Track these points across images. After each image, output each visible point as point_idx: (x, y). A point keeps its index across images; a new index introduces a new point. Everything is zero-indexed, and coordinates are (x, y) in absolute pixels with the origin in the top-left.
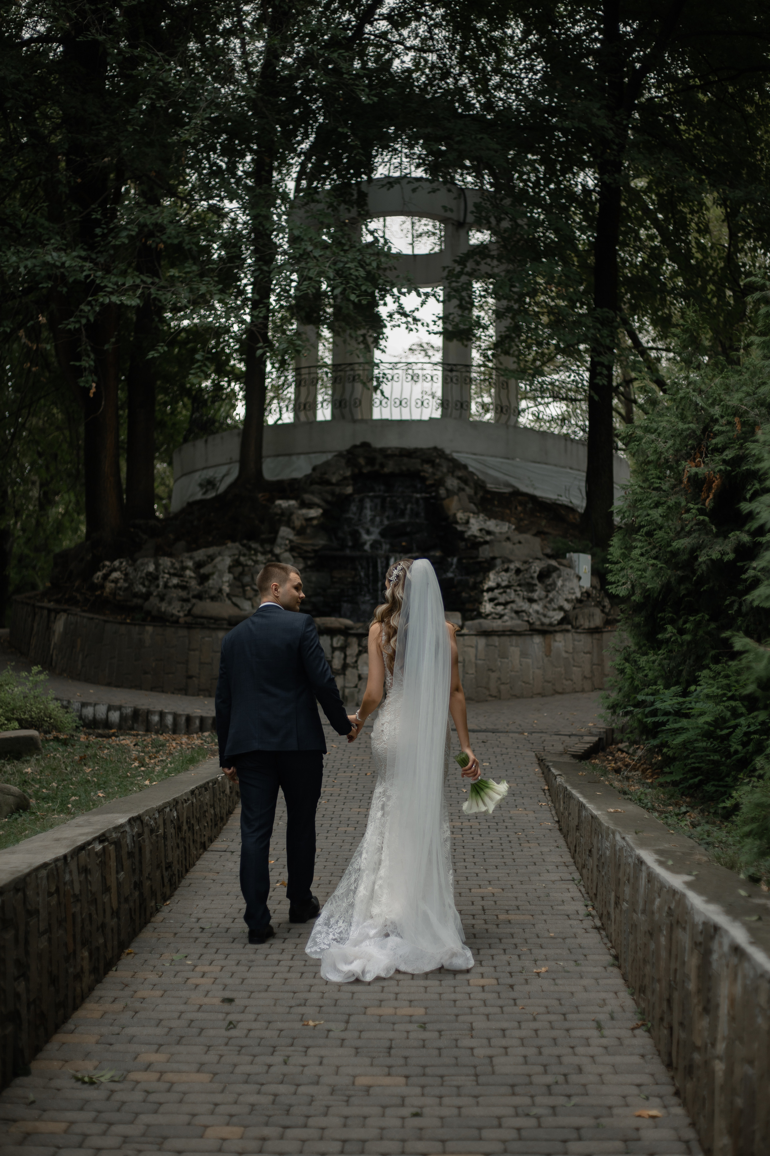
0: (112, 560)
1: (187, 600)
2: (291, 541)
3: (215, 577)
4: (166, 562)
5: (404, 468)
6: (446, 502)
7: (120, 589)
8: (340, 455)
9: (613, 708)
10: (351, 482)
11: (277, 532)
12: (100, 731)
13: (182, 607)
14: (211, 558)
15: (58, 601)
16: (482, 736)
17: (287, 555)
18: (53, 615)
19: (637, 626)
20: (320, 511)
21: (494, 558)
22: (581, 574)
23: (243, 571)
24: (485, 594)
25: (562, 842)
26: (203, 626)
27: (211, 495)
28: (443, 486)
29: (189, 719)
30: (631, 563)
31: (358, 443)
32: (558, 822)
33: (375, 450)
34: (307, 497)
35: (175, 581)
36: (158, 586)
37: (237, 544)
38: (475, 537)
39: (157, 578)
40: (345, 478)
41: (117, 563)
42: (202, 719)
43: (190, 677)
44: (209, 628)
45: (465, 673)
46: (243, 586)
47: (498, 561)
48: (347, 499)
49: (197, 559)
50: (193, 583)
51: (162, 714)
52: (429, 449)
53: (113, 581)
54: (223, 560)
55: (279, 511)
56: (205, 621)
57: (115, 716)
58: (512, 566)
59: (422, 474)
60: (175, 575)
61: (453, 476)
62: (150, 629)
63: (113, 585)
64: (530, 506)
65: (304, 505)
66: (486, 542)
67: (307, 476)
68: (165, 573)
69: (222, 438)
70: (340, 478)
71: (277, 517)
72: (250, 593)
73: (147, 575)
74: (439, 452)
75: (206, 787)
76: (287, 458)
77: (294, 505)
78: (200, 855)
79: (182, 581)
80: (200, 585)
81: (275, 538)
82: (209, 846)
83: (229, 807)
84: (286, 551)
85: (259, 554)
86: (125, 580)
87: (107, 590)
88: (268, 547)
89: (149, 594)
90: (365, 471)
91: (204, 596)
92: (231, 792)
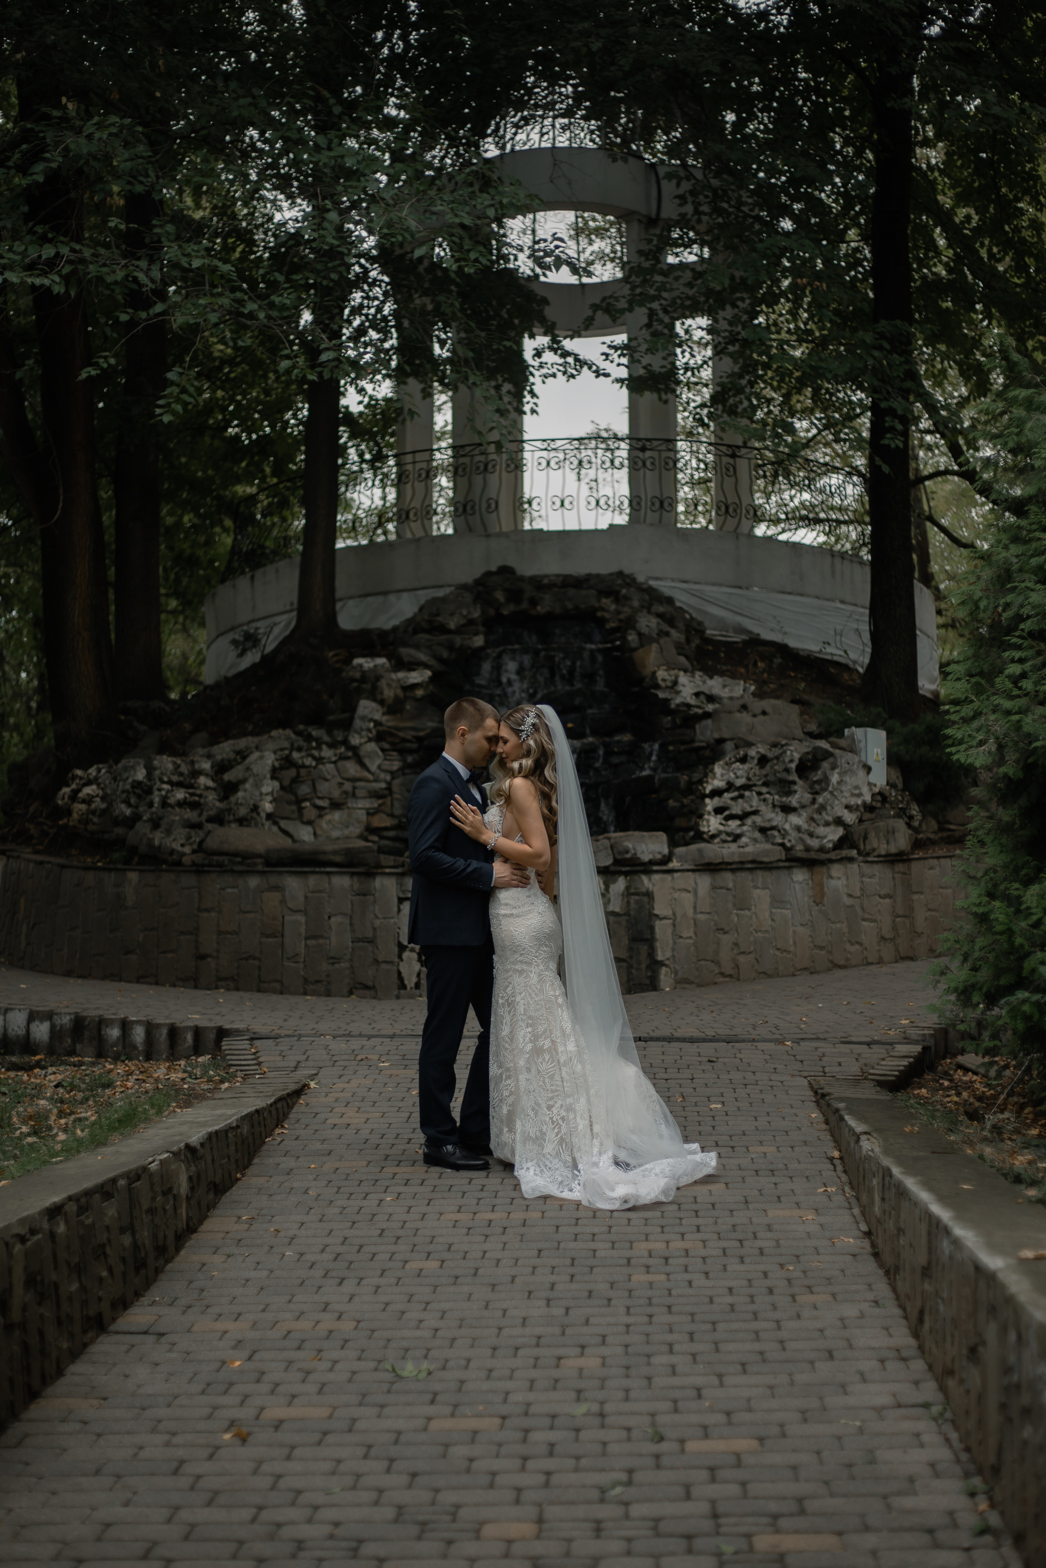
0: (85, 769)
1: (198, 826)
2: (377, 723)
3: (247, 786)
4: (165, 763)
5: (570, 605)
6: (639, 655)
7: (93, 812)
8: (464, 588)
10: (481, 629)
11: (353, 709)
12: (14, 1059)
13: (189, 838)
14: (242, 755)
16: (707, 1049)
17: (372, 746)
20: (429, 673)
21: (721, 741)
22: (870, 763)
23: (298, 775)
24: (707, 801)
26: (222, 870)
27: (252, 658)
28: (634, 628)
29: (174, 1032)
31: (494, 569)
32: (868, 1234)
33: (522, 579)
34: (406, 652)
35: (180, 795)
36: (151, 805)
37: (289, 732)
38: (689, 706)
39: (149, 791)
40: (471, 622)
41: (93, 771)
42: (198, 1032)
43: (202, 957)
44: (233, 872)
45: (677, 936)
46: (298, 801)
47: (729, 746)
48: (477, 655)
49: (219, 758)
50: (211, 797)
51: (125, 1025)
52: (611, 574)
53: (84, 801)
54: (262, 757)
55: (358, 675)
56: (225, 859)
57: (41, 1031)
58: (752, 752)
59: (599, 614)
60: (180, 785)
61: (649, 612)
62: (133, 876)
63: (83, 807)
64: (778, 660)
65: (401, 664)
66: (707, 715)
67: (409, 621)
68: (163, 782)
69: (277, 571)
70: (463, 622)
71: (355, 684)
72: (310, 813)
73: (133, 787)
74: (626, 579)
75: (106, 1190)
76: (380, 599)
77: (383, 665)
78: (85, 1345)
79: (192, 795)
80: (221, 800)
81: (351, 720)
82: (114, 1320)
83: (189, 1219)
84: (370, 740)
85: (324, 747)
86: (103, 799)
87: (75, 816)
88: (339, 736)
89: (136, 818)
90: (505, 612)
91: (227, 818)
92: (192, 1189)
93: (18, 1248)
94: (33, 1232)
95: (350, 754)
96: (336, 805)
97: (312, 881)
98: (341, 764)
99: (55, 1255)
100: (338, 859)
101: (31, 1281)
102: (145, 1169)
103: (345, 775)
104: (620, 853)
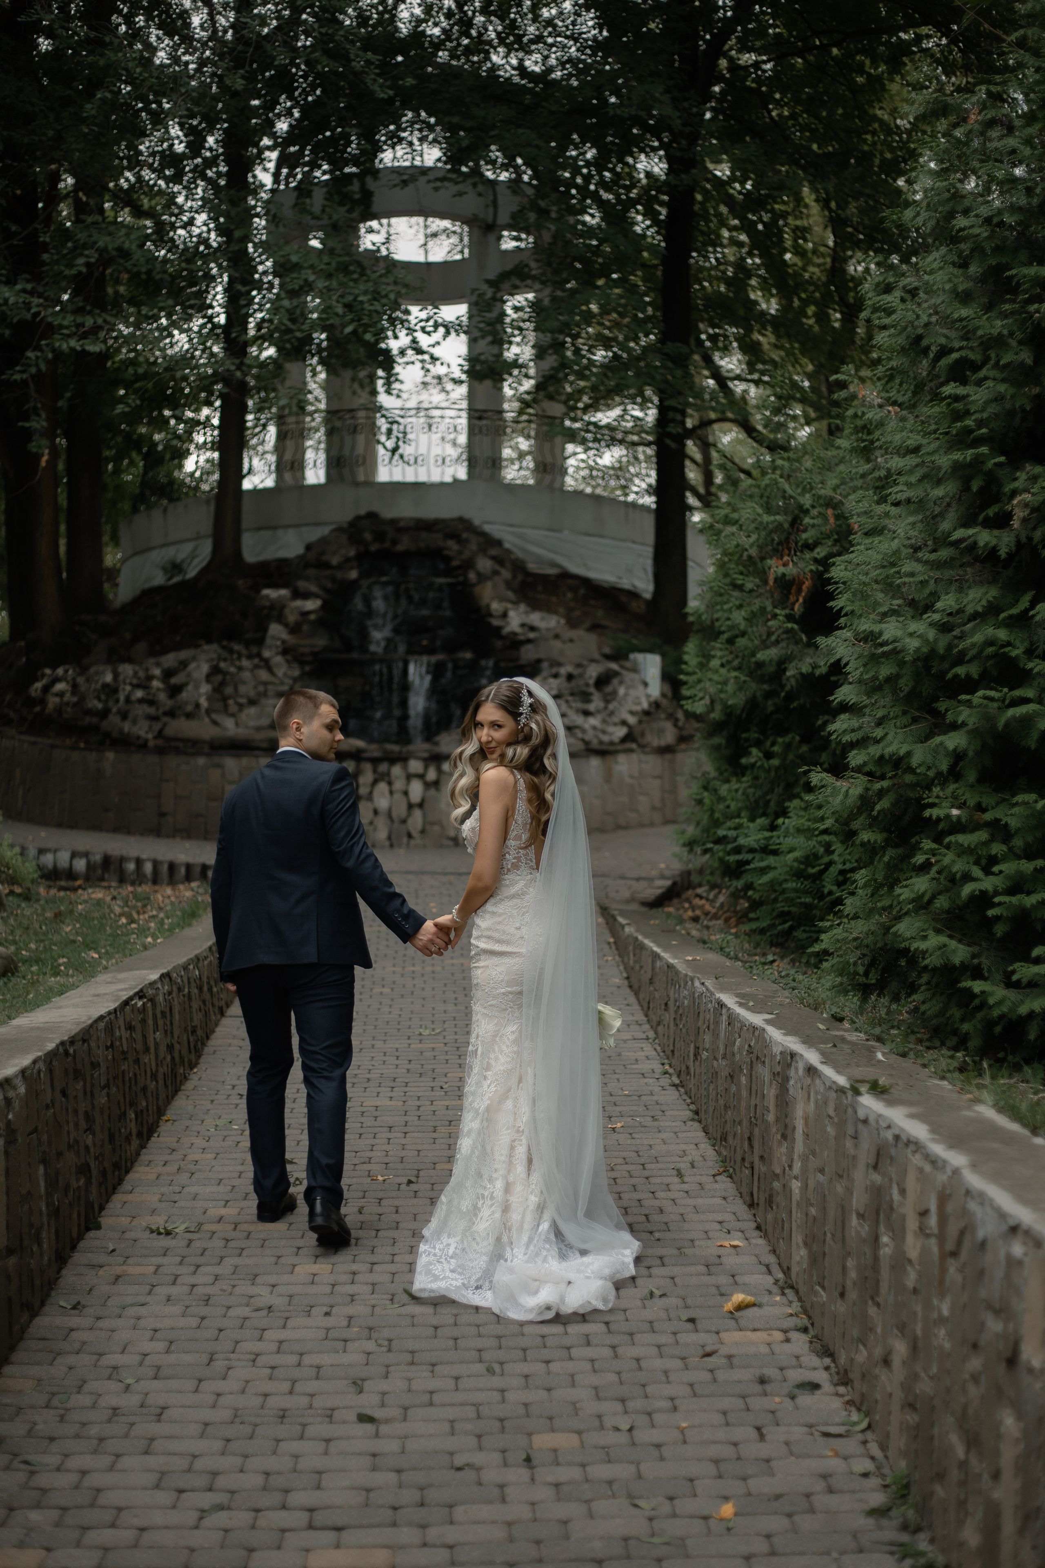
0: (54, 668)
1: (156, 719)
2: (284, 642)
3: (189, 688)
4: (127, 670)
5: (422, 545)
6: (477, 590)
7: (67, 704)
8: (340, 528)
9: (690, 845)
10: (355, 564)
11: (265, 630)
12: (63, 883)
13: (150, 727)
14: (184, 664)
17: (279, 659)
19: (717, 748)
20: (319, 602)
21: (539, 661)
22: (648, 680)
23: (224, 680)
25: (632, 999)
26: (178, 751)
27: (178, 580)
28: (473, 568)
29: (172, 867)
30: (710, 675)
31: (362, 513)
32: (628, 978)
33: (384, 522)
34: (302, 585)
35: (139, 694)
36: (117, 701)
37: (215, 646)
38: (515, 634)
39: (116, 691)
40: (348, 559)
41: (60, 671)
42: (189, 867)
43: (163, 815)
44: (185, 753)
46: (225, 699)
47: (545, 665)
48: (351, 586)
49: (166, 666)
50: (162, 696)
51: (139, 862)
52: (452, 520)
53: (57, 695)
54: (198, 667)
55: (267, 604)
56: (180, 744)
57: (80, 865)
58: (563, 671)
59: (446, 552)
60: (138, 686)
61: (485, 555)
62: (110, 755)
63: (57, 700)
64: (582, 591)
65: (298, 594)
66: (529, 641)
67: (300, 557)
68: (126, 684)
70: (342, 559)
71: (265, 610)
72: (233, 708)
73: (103, 687)
74: (465, 524)
77: (285, 595)
79: (148, 694)
80: (171, 699)
81: (263, 638)
84: (277, 654)
85: (243, 658)
86: (73, 693)
87: (49, 706)
88: (254, 650)
89: (107, 711)
90: (373, 550)
91: (177, 712)
95: (262, 664)
96: (252, 702)
97: (245, 761)
98: (256, 671)
100: (264, 745)
103: (258, 680)
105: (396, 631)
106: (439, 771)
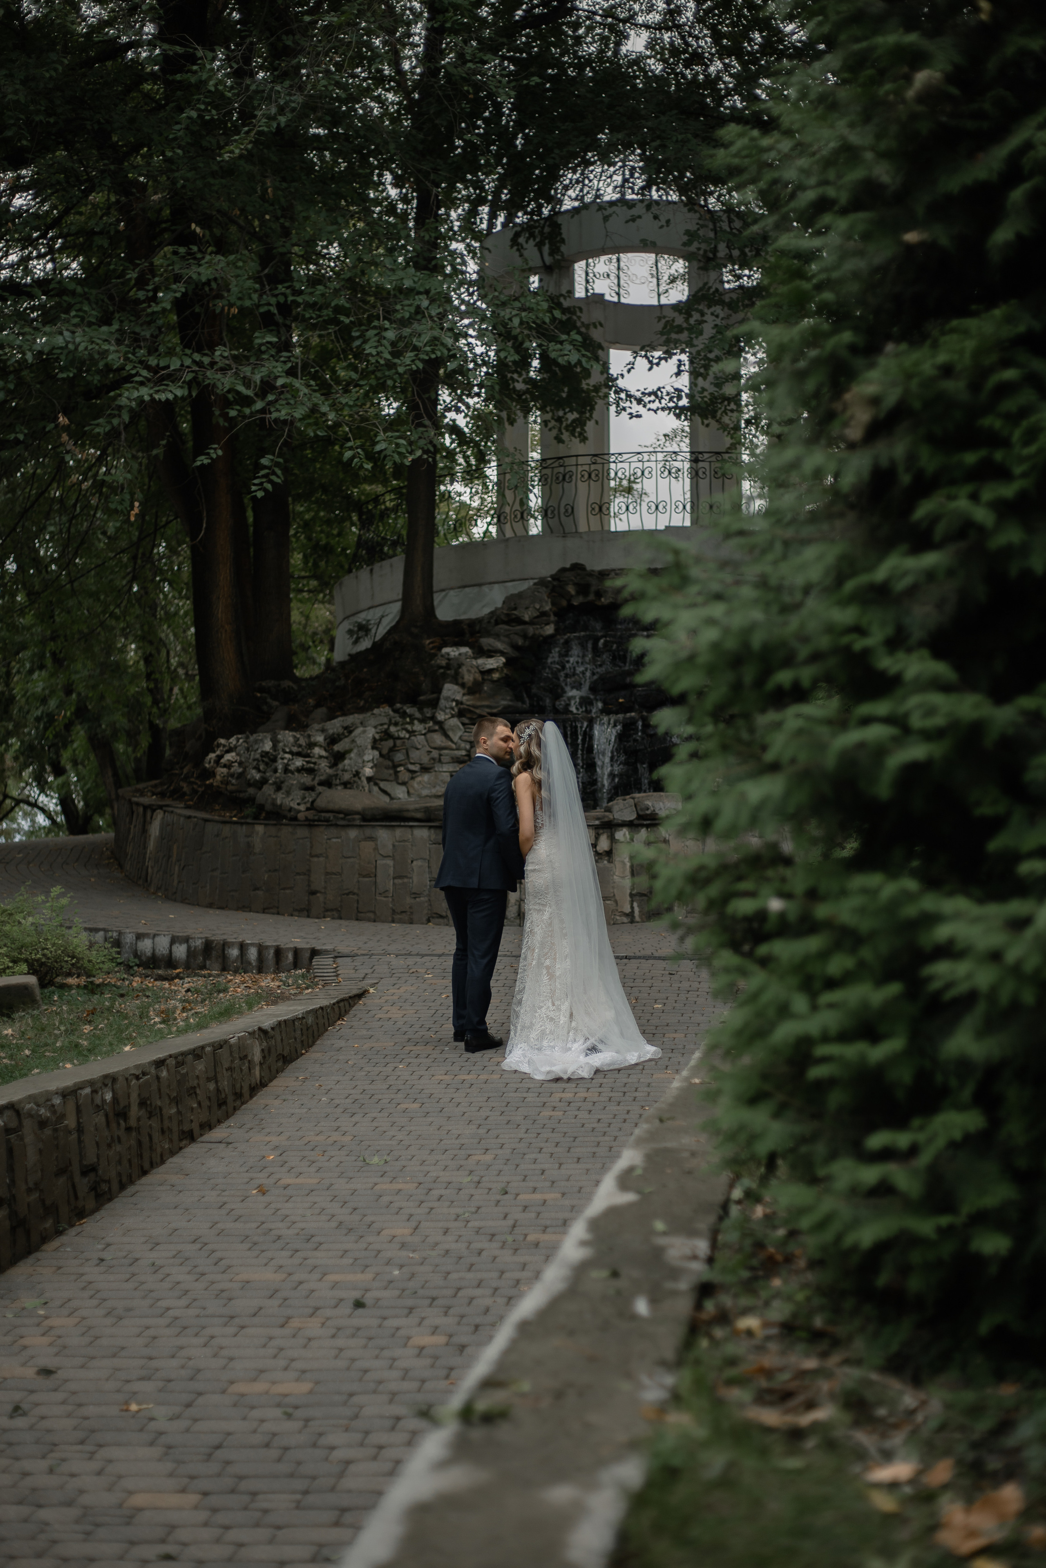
0: (228, 737)
1: (311, 789)
2: (458, 703)
3: (352, 755)
4: (287, 737)
7: (232, 775)
8: (542, 582)
10: (552, 618)
11: (439, 691)
12: (160, 972)
13: (304, 798)
14: (349, 730)
15: (162, 795)
17: (455, 721)
18: (149, 813)
20: (503, 660)
23: (395, 745)
26: (329, 824)
27: (365, 644)
29: (279, 952)
31: (568, 566)
33: (591, 574)
34: (487, 642)
35: (299, 762)
36: (275, 771)
37: (388, 710)
39: (274, 760)
40: (544, 614)
41: (233, 740)
42: (296, 952)
43: (313, 893)
44: (336, 825)
46: (395, 767)
48: (549, 641)
49: (331, 732)
50: (324, 765)
51: (243, 947)
53: (225, 766)
54: (364, 732)
55: (444, 663)
56: (331, 816)
57: (180, 951)
60: (299, 754)
62: (260, 829)
63: (225, 770)
65: (482, 652)
67: (494, 613)
68: (285, 752)
69: (391, 566)
70: (536, 614)
71: (442, 671)
72: (404, 776)
73: (262, 756)
75: (197, 1053)
76: (476, 589)
77: (466, 654)
78: (181, 1149)
79: (308, 762)
80: (330, 767)
81: (438, 699)
82: (202, 1135)
83: (261, 1077)
84: (453, 716)
85: (416, 722)
86: (240, 764)
87: (218, 777)
88: (428, 712)
89: (264, 781)
90: (575, 604)
91: (334, 782)
92: (264, 1057)
93: (134, 1081)
94: (144, 1074)
95: (437, 727)
96: (425, 769)
97: (398, 832)
98: (429, 735)
99: (159, 1090)
100: (419, 815)
101: (142, 1104)
102: (226, 1042)
103: (433, 745)
104: (642, 810)
105: (593, 689)
106: (612, 839)
